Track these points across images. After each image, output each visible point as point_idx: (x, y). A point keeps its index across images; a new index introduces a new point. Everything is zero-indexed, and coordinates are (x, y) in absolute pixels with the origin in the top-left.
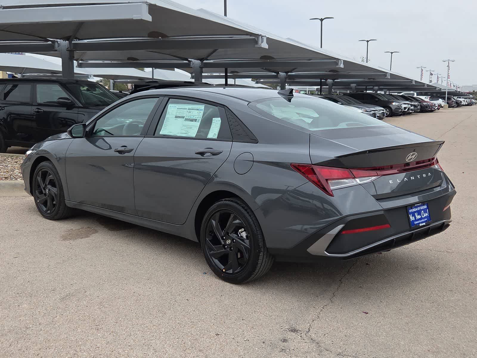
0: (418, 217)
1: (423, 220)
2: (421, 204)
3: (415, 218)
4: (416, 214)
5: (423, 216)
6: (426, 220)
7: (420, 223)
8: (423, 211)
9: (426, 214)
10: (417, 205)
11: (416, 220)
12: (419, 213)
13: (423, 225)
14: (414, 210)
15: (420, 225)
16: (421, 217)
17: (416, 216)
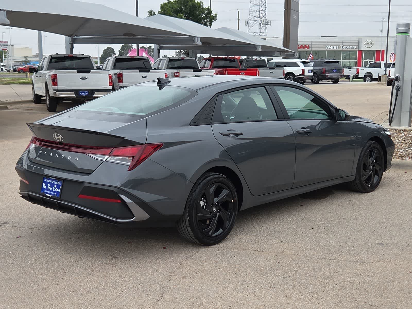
0: (50, 188)
1: (52, 193)
2: (55, 179)
3: (47, 187)
4: (49, 185)
5: (54, 189)
6: (55, 195)
7: (47, 193)
8: (55, 186)
9: (58, 190)
10: (52, 178)
11: (47, 189)
12: (52, 185)
13: (49, 196)
14: (48, 181)
15: (47, 195)
16: (51, 189)
17: (48, 187)
